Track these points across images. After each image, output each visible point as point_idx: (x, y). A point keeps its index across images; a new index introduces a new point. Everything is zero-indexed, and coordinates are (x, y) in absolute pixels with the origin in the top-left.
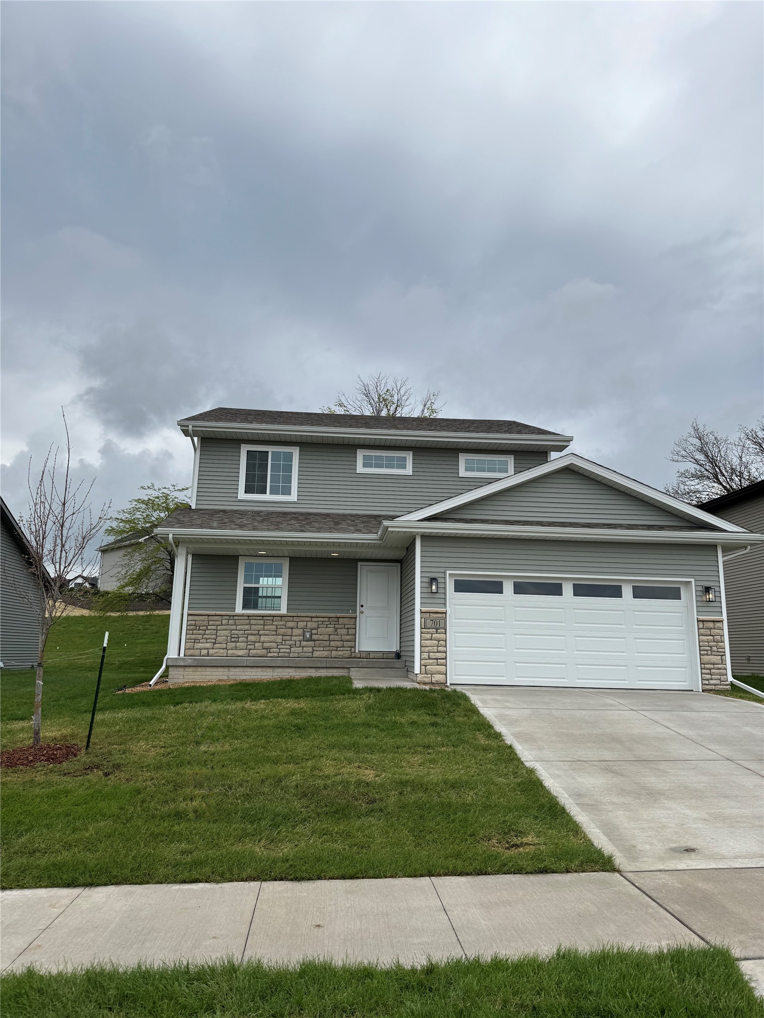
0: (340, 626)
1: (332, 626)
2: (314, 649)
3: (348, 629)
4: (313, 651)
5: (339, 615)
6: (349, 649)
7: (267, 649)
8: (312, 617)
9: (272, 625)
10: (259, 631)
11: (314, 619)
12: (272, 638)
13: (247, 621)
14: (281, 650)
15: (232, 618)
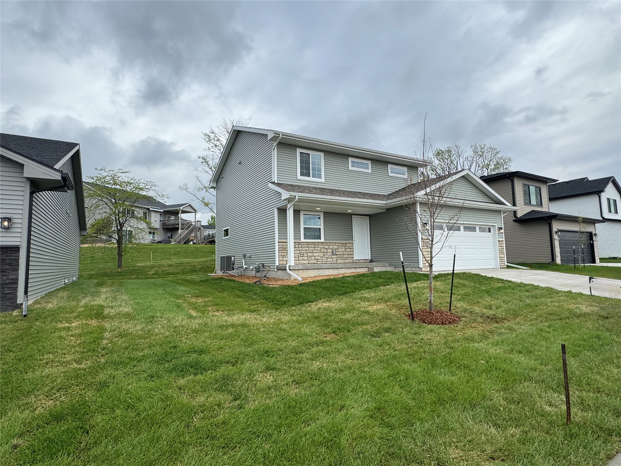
0: (347, 248)
1: (344, 247)
2: (337, 259)
3: (350, 249)
4: (337, 260)
5: (347, 242)
6: (351, 258)
7: (317, 260)
8: (335, 243)
9: (318, 247)
10: (312, 250)
11: (337, 244)
12: (319, 254)
13: (307, 246)
14: (323, 260)
15: (300, 244)
